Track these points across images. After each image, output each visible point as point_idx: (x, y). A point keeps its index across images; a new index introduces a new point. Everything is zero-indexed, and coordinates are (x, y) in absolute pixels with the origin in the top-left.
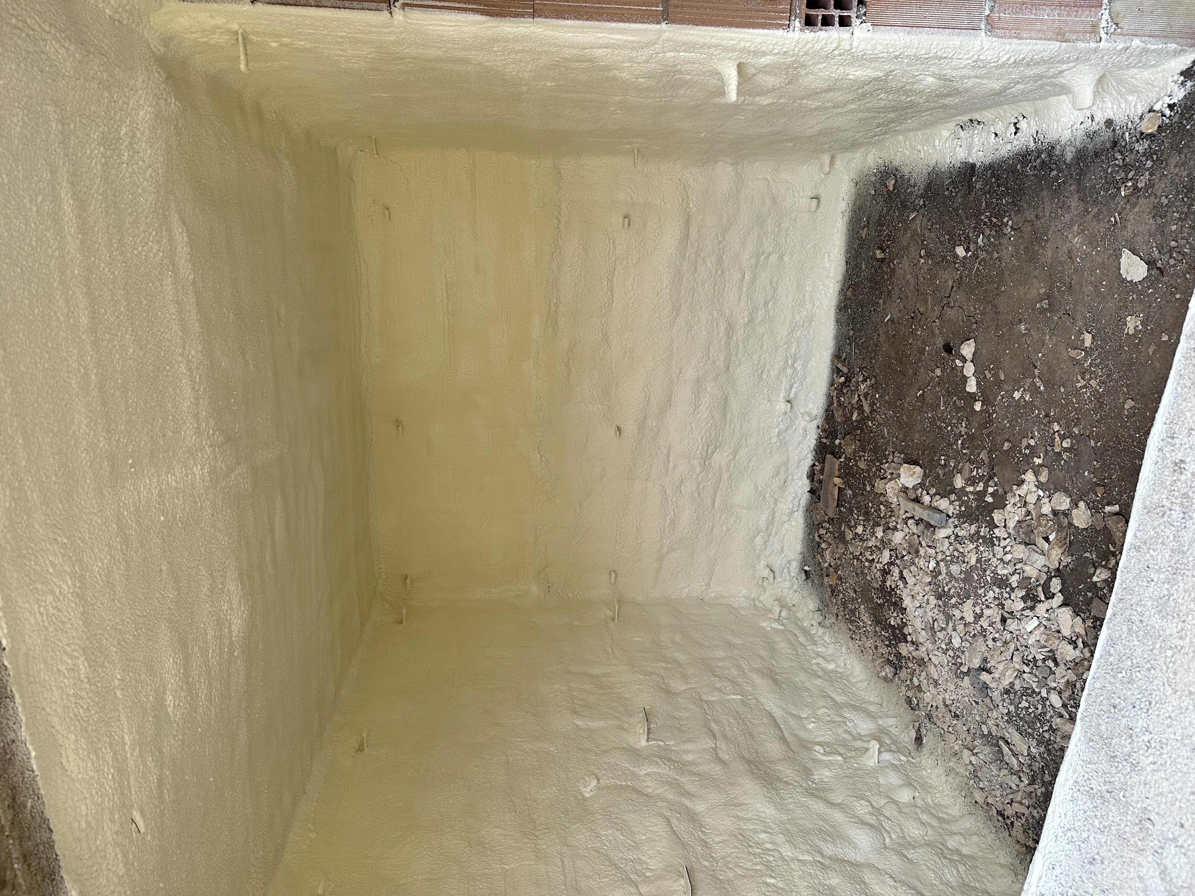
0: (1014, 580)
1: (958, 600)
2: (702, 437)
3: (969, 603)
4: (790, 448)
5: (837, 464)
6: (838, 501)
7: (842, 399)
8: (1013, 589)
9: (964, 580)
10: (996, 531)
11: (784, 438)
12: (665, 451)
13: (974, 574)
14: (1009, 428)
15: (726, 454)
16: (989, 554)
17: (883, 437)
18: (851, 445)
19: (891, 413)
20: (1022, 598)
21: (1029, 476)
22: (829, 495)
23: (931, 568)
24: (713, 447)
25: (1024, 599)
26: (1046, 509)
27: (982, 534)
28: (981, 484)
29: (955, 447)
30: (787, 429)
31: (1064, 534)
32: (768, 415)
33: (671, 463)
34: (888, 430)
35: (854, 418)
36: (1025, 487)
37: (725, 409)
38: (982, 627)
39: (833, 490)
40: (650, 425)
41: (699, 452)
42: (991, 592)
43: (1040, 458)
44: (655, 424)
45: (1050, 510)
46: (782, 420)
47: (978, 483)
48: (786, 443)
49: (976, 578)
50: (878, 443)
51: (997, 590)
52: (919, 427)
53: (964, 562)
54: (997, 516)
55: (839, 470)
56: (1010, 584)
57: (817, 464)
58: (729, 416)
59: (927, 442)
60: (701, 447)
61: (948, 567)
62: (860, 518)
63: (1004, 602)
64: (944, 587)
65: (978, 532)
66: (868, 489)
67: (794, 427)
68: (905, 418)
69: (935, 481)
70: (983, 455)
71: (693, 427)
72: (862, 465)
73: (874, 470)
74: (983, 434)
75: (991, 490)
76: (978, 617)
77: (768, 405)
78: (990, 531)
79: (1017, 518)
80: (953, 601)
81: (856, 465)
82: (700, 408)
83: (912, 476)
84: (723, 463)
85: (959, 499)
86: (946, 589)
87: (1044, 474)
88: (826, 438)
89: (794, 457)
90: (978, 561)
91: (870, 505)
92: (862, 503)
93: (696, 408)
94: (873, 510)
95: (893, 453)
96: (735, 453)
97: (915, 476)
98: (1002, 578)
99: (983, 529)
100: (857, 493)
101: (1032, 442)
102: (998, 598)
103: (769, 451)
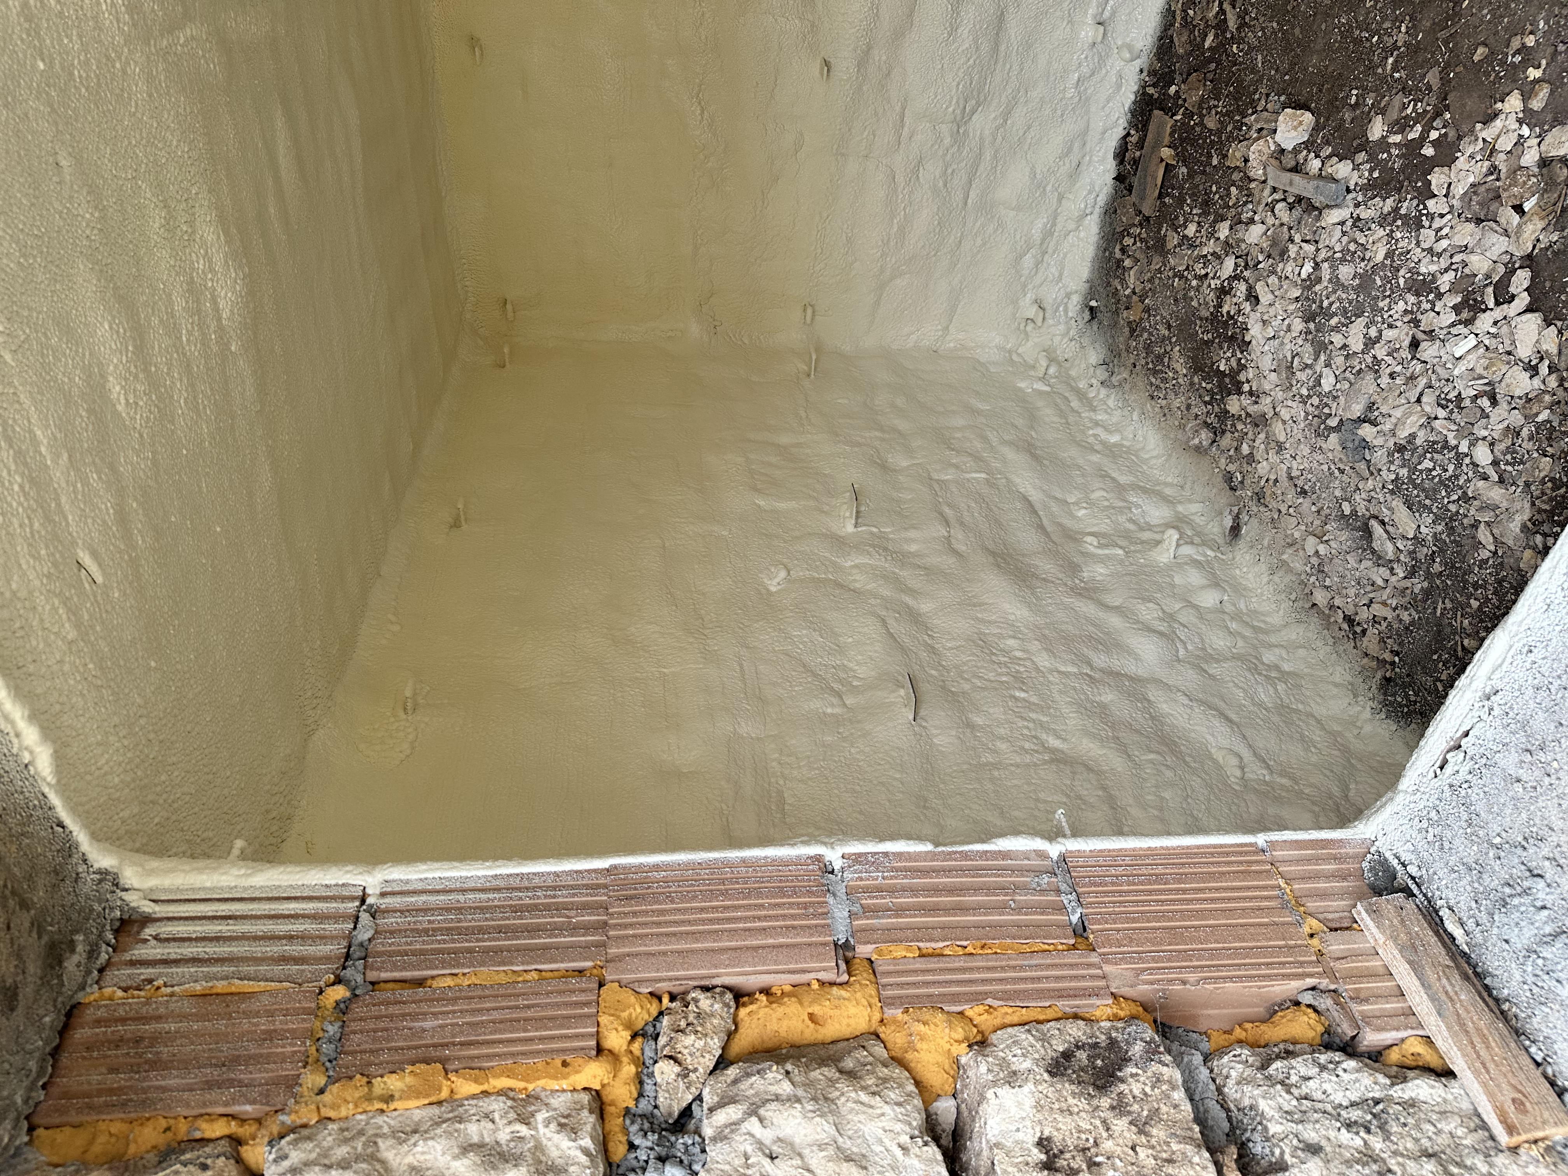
0: (1445, 282)
1: (1343, 320)
2: (959, 84)
3: (1361, 322)
4: (1093, 109)
5: (1169, 125)
6: (1161, 187)
7: (1191, 12)
8: (1440, 296)
9: (1357, 290)
10: (1430, 203)
11: (1086, 89)
12: (898, 108)
13: (1377, 278)
14: (1489, 22)
15: (993, 115)
16: (1409, 243)
17: (1254, 70)
18: (1198, 89)
19: (1275, 25)
20: (1454, 307)
21: (1514, 103)
22: (1149, 179)
23: (1304, 275)
24: (974, 102)
25: (1457, 309)
26: (1530, 158)
27: (1403, 211)
28: (1419, 128)
29: (1380, 70)
30: (1093, 74)
31: (1556, 195)
32: (1065, 49)
33: (906, 129)
34: (1264, 58)
35: (1207, 45)
36: (1498, 123)
37: (997, 34)
38: (1375, 357)
39: (1156, 171)
40: (877, 58)
41: (951, 109)
42: (1401, 303)
43: (1539, 67)
44: (884, 58)
45: (1537, 157)
46: (1086, 58)
47: (1412, 127)
48: (1088, 99)
49: (1379, 283)
50: (1243, 80)
51: (1412, 299)
52: (1320, 44)
53: (1363, 259)
54: (1437, 179)
55: (1172, 134)
56: (1437, 288)
57: (1132, 132)
58: (1003, 48)
59: (1330, 69)
60: (954, 101)
61: (1334, 268)
62: (1194, 212)
63: (1420, 317)
64: (1322, 302)
65: (1396, 210)
66: (1215, 162)
67: (1104, 71)
68: (1297, 31)
69: (1332, 135)
70: (1433, 77)
71: (945, 66)
72: (1211, 123)
73: (1229, 129)
74: (1437, 39)
75: (1434, 135)
76: (1370, 343)
77: (1068, 29)
78: (1418, 205)
79: (1471, 179)
80: (1334, 321)
81: (1201, 124)
82: (959, 31)
83: (1295, 128)
84: (987, 132)
85: (1372, 158)
86: (1326, 304)
87: (1541, 94)
88: (1154, 85)
89: (1098, 125)
90: (1389, 255)
91: (1214, 188)
92: (1201, 187)
93: (953, 30)
94: (1217, 196)
95: (1268, 95)
96: (1006, 115)
97: (1300, 129)
98: (1424, 279)
99: (1405, 204)
100: (1195, 171)
101: (1530, 41)
102: (1412, 312)
103: (1059, 112)
